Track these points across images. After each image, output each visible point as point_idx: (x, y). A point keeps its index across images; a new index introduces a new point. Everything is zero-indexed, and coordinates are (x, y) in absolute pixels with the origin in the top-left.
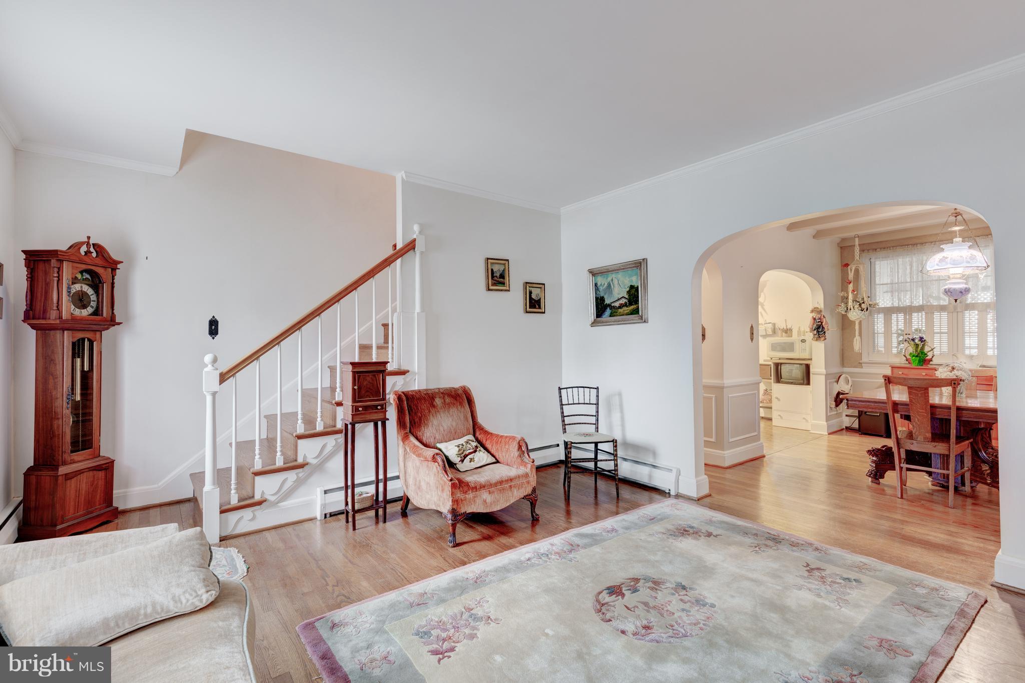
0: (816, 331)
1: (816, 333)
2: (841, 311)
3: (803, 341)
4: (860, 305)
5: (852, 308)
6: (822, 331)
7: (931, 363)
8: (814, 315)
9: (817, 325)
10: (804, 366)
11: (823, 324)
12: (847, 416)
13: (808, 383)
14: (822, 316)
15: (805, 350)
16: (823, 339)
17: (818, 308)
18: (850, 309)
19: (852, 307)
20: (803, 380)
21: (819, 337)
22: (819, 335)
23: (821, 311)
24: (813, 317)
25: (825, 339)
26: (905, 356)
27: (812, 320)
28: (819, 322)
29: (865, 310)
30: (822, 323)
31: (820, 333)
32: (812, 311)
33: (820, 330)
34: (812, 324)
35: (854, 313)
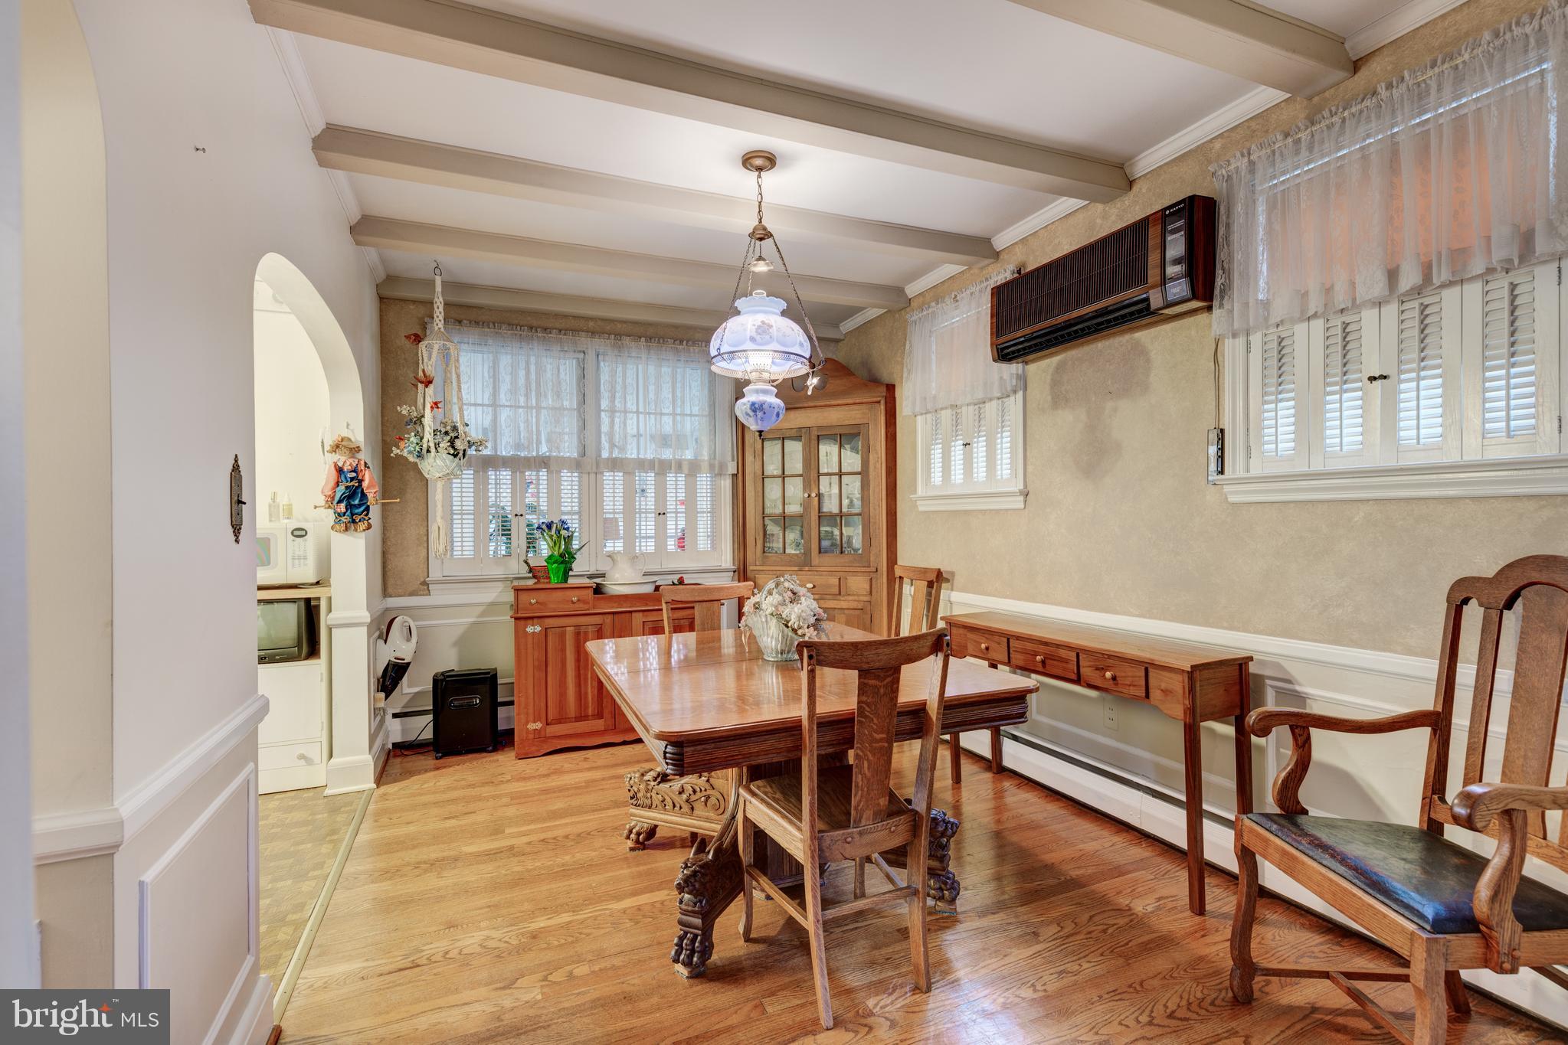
0: (342, 506)
1: (344, 510)
2: (410, 452)
3: (299, 533)
4: (452, 443)
5: (433, 450)
6: (360, 506)
7: (571, 573)
8: (341, 459)
9: (347, 488)
10: (302, 604)
11: (365, 484)
12: (395, 716)
13: (313, 651)
14: (362, 463)
15: (305, 558)
16: (362, 526)
17: (349, 440)
18: (428, 451)
19: (432, 445)
20: (299, 645)
21: (354, 521)
22: (352, 514)
23: (358, 449)
24: (336, 465)
25: (369, 527)
26: (526, 562)
27: (334, 473)
28: (352, 479)
29: (461, 454)
30: (360, 482)
31: (357, 511)
32: (336, 448)
33: (357, 502)
34: (332, 483)
35: (439, 462)
